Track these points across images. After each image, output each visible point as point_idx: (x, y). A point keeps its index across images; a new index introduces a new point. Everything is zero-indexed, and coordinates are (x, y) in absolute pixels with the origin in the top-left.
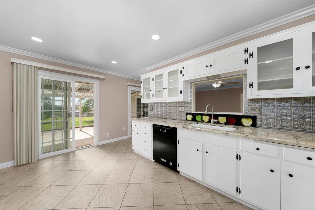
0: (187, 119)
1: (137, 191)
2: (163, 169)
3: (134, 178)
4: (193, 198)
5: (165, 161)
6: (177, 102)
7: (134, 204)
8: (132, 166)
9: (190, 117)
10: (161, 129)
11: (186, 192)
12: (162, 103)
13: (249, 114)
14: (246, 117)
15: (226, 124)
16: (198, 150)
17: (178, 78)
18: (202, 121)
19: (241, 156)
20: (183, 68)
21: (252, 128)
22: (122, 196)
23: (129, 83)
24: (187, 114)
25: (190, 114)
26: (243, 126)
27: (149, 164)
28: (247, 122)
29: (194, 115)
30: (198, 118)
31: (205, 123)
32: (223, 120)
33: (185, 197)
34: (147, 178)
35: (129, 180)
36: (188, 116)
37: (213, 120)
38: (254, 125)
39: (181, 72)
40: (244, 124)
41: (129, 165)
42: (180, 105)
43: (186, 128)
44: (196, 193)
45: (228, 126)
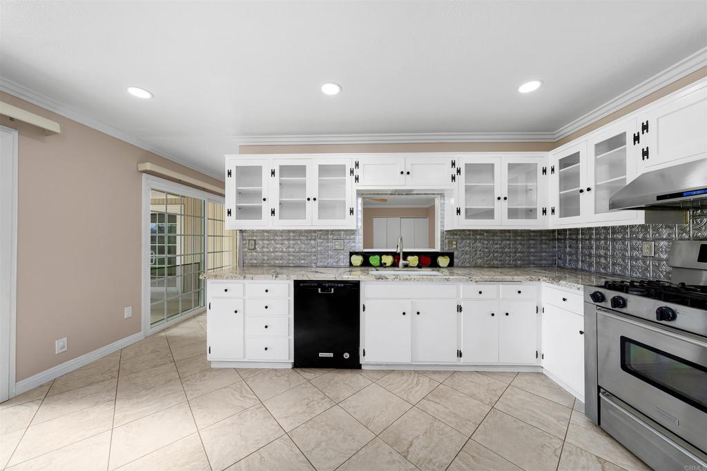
0: (351, 265)
1: (322, 434)
2: (326, 375)
3: (286, 417)
4: (413, 392)
5: (331, 355)
6: (328, 231)
7: (343, 457)
8: (251, 399)
9: (357, 260)
10: (319, 289)
11: (398, 390)
12: (289, 231)
13: (446, 250)
14: (442, 254)
15: (419, 266)
16: (404, 314)
17: (344, 182)
18: (382, 265)
19: (462, 306)
20: (357, 165)
21: (449, 268)
22: (301, 461)
23: (148, 164)
24: (351, 254)
25: (357, 254)
26: (440, 267)
27: (288, 377)
28: (444, 261)
29: (366, 256)
30: (374, 260)
31: (387, 269)
32: (413, 260)
33: (405, 397)
34: (315, 402)
35: (279, 427)
36: (354, 257)
37: (402, 262)
38: (451, 265)
39: (352, 172)
40: (441, 265)
41: (236, 399)
42: (335, 238)
43: (382, 279)
44: (409, 385)
45: (423, 269)
